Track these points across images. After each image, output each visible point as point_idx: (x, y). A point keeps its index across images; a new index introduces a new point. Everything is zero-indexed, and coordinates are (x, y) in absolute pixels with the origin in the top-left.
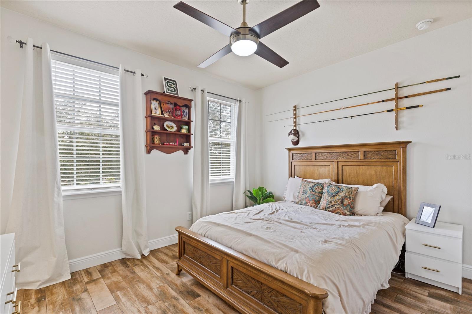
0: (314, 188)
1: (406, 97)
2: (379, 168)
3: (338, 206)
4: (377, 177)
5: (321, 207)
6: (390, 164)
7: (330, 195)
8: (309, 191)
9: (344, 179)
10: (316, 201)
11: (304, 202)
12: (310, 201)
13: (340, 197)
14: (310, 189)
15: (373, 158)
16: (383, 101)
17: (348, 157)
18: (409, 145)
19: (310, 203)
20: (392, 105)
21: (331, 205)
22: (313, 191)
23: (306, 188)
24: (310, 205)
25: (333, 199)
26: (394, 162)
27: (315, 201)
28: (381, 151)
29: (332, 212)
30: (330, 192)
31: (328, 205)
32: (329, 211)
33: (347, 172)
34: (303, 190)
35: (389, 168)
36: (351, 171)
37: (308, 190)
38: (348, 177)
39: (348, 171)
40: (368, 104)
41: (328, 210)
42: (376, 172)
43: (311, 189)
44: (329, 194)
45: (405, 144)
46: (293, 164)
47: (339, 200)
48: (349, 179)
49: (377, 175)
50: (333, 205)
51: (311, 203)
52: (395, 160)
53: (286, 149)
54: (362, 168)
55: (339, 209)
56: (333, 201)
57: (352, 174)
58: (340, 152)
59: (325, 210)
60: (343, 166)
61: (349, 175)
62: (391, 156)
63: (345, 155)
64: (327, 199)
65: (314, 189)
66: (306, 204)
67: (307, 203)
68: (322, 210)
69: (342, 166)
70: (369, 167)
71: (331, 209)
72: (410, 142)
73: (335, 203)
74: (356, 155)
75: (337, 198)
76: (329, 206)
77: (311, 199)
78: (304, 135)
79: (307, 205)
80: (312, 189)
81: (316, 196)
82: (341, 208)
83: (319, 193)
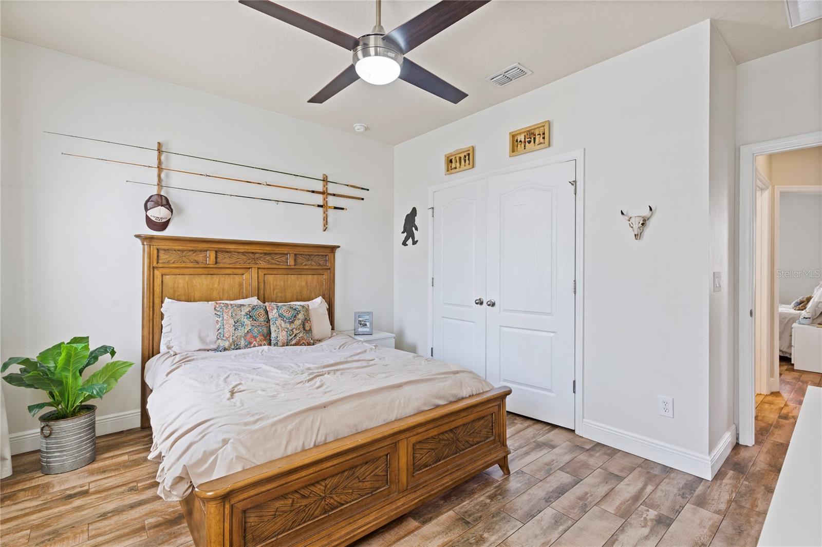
0: (254, 313)
1: (334, 195)
2: (311, 276)
3: (301, 335)
4: (308, 289)
5: (278, 343)
6: (321, 272)
7: (287, 321)
8: (247, 322)
9: (266, 296)
10: (265, 335)
11: (243, 343)
12: (255, 338)
13: (300, 321)
14: (247, 318)
15: (304, 264)
16: (313, 192)
17: (273, 261)
18: (338, 250)
19: (256, 341)
20: (319, 199)
21: (293, 335)
22: (255, 320)
23: (238, 317)
24: (257, 345)
25: (293, 326)
26: (326, 269)
27: (263, 336)
28: (312, 255)
29: (295, 345)
30: (284, 316)
31: (290, 336)
32: (291, 345)
33: (270, 284)
34: (232, 322)
35: (320, 277)
36: (277, 282)
37: (245, 320)
38: (272, 292)
39: (272, 283)
40: (297, 189)
41: (291, 343)
42: (307, 283)
43: (248, 316)
44: (285, 319)
45: (333, 249)
46: (158, 273)
47: (300, 325)
48: (274, 295)
49: (308, 286)
50: (296, 335)
51: (258, 340)
52: (326, 267)
53: (137, 236)
54: (291, 278)
55: (302, 338)
56: (294, 328)
57: (278, 287)
58: (262, 253)
59: (287, 345)
60: (266, 276)
61: (274, 289)
62: (321, 263)
63: (268, 258)
64: (286, 328)
65: (255, 316)
66: (249, 345)
67: (250, 343)
68: (282, 346)
69: (264, 274)
70: (299, 276)
71: (294, 342)
72: (339, 247)
73: (298, 331)
74: (284, 259)
75: (298, 323)
76: (291, 338)
77: (256, 334)
78: (180, 211)
79: (252, 345)
80: (250, 316)
81: (262, 326)
82: (305, 337)
83: (265, 321)
